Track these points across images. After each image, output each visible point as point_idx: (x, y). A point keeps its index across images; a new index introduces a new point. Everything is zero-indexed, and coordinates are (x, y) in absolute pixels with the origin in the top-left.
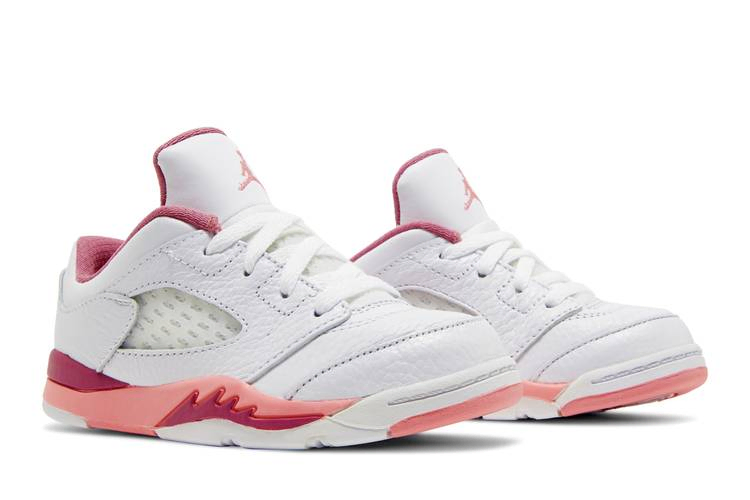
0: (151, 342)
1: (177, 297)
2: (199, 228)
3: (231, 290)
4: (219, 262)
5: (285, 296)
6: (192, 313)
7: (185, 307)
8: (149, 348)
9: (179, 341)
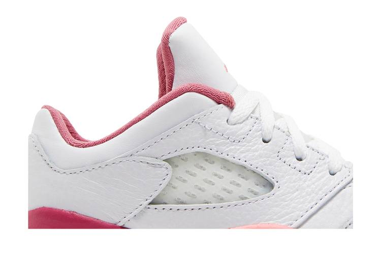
0: (184, 198)
1: (207, 160)
2: (219, 103)
3: (257, 154)
4: (242, 131)
5: (300, 159)
6: (223, 173)
7: (216, 168)
8: (182, 203)
9: (214, 197)
